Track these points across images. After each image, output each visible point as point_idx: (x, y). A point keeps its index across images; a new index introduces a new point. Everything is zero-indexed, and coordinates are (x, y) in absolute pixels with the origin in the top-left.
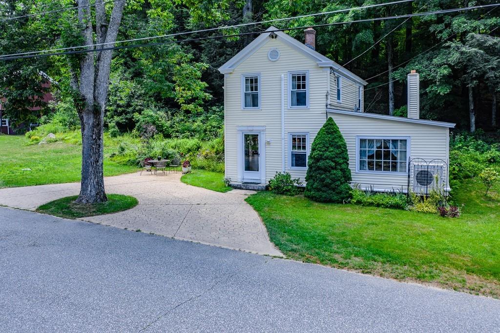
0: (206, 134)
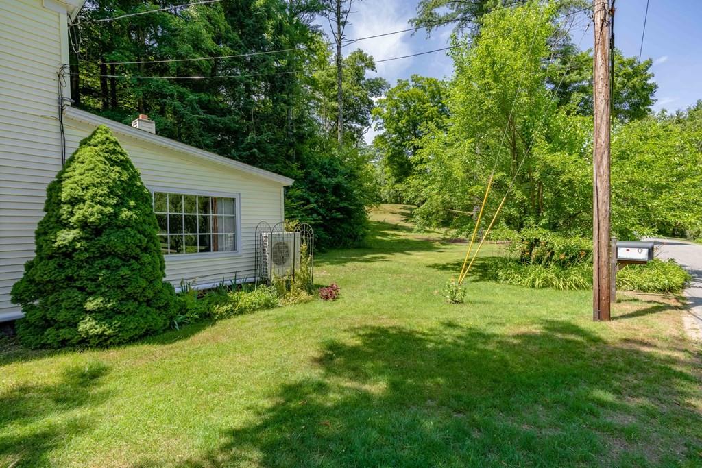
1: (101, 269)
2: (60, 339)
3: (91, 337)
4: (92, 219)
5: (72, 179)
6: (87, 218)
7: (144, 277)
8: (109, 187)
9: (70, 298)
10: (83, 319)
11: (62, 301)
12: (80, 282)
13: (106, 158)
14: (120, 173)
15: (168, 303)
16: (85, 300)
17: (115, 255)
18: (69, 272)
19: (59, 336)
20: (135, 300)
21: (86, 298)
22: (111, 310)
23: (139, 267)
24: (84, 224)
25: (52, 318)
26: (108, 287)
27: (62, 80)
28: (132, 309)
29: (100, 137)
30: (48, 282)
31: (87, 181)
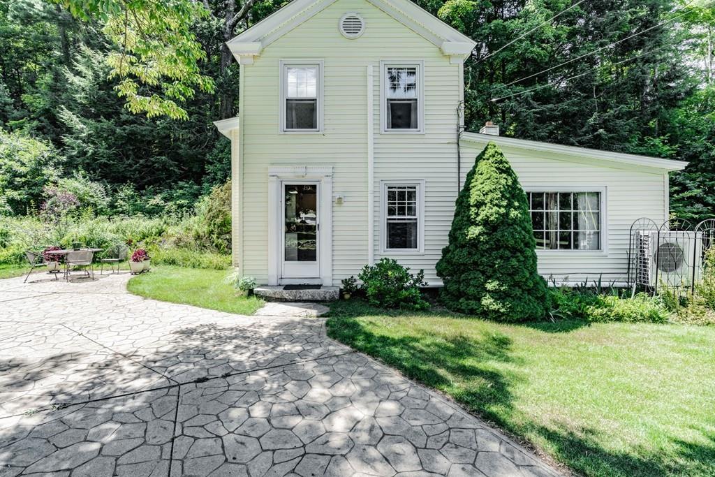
0: (170, 216)
1: (496, 259)
2: (470, 307)
3: (490, 311)
4: (492, 218)
5: (476, 188)
6: (488, 217)
7: (527, 268)
8: (501, 192)
9: (475, 278)
10: (485, 296)
11: (470, 279)
12: (482, 267)
13: (496, 167)
14: (506, 179)
15: (544, 295)
16: (486, 282)
17: (507, 247)
18: (476, 258)
19: (469, 305)
20: (520, 287)
21: (486, 280)
22: (503, 292)
23: (523, 259)
24: (486, 222)
25: (463, 291)
26: (501, 274)
27: (460, 113)
28: (518, 295)
29: (491, 151)
30: (462, 264)
31: (487, 188)
